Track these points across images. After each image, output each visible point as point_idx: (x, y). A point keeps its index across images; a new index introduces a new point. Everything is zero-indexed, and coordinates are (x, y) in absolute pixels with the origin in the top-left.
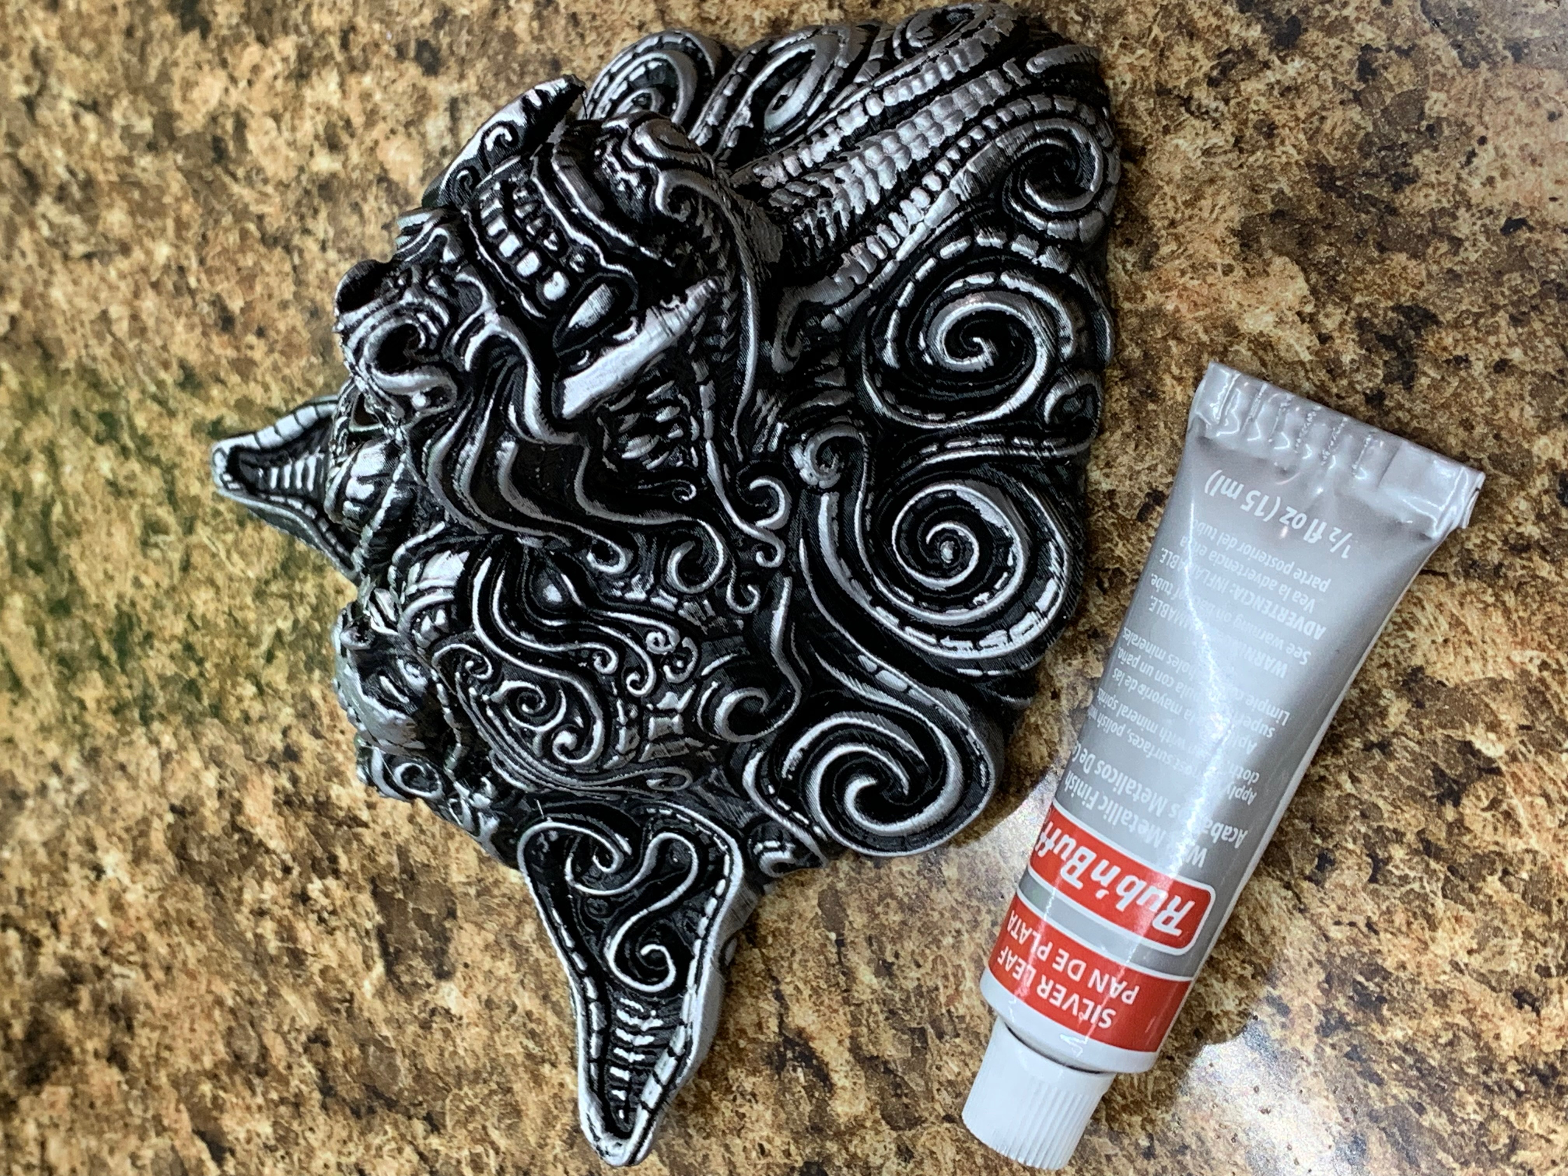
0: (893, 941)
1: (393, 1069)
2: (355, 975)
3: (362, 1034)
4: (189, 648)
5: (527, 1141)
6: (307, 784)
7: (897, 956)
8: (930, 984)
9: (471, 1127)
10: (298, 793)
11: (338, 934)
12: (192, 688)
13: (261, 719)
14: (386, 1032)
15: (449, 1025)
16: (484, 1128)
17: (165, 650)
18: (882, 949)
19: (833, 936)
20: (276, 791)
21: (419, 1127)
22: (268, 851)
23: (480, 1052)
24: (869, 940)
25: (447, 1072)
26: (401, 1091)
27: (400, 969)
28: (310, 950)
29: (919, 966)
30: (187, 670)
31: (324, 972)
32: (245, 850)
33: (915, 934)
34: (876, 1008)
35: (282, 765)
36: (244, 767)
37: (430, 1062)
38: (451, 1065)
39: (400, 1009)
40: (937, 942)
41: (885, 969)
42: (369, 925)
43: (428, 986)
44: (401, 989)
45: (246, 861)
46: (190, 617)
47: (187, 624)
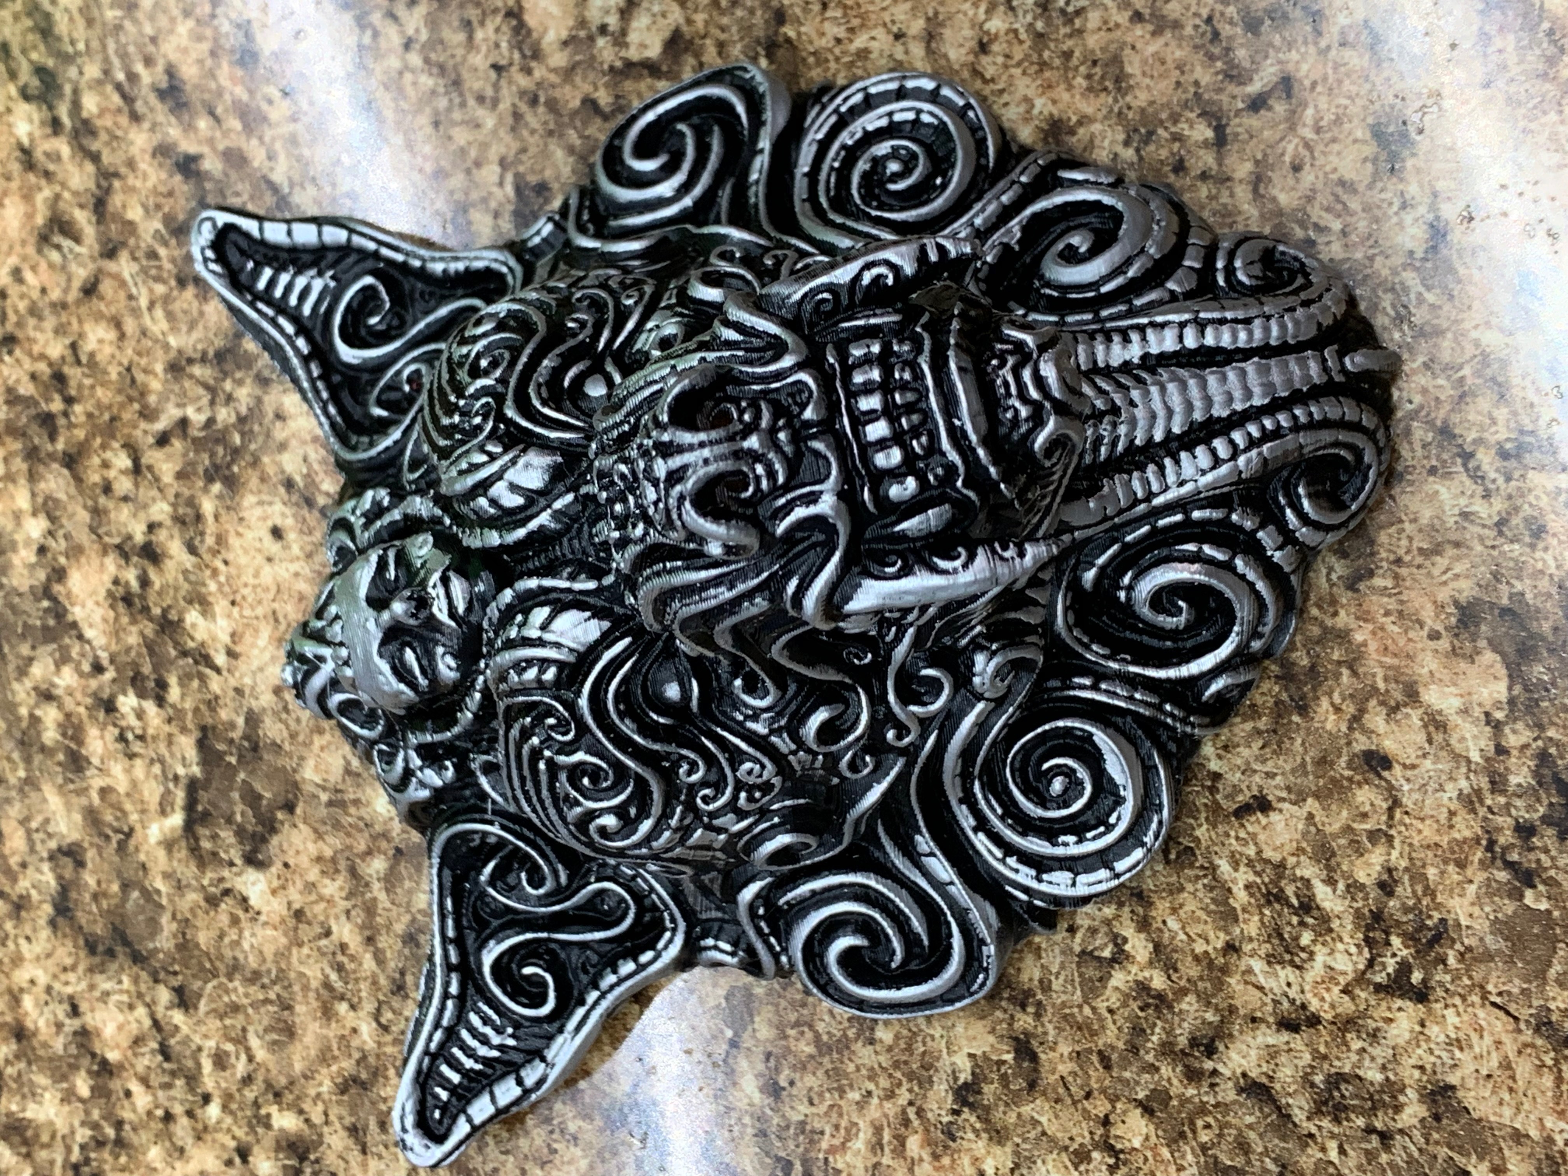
0: (794, 1068)
1: (154, 926)
2: (143, 811)
3: (129, 874)
4: (59, 378)
5: (291, 1065)
6: (159, 594)
7: (792, 1083)
8: (817, 1125)
9: (228, 1022)
10: (143, 597)
11: (138, 762)
12: (47, 421)
13: (125, 499)
14: (159, 884)
15: (241, 913)
16: (244, 1030)
17: (28, 364)
18: (777, 1070)
19: (729, 1033)
20: (116, 582)
21: (164, 995)
22: (80, 637)
23: (269, 957)
24: (768, 1056)
25: (221, 957)
26: (156, 950)
27: (203, 832)
28: (95, 761)
29: (811, 1103)
30: (48, 400)
31: (104, 792)
32: (51, 622)
33: (820, 1073)
34: (747, 1120)
35: (135, 559)
36: (84, 537)
37: (204, 938)
38: (228, 953)
39: (188, 871)
40: (842, 1092)
41: (774, 1090)
42: (181, 771)
43: (231, 864)
44: (195, 850)
45: (48, 635)
46: (74, 346)
47: (68, 352)
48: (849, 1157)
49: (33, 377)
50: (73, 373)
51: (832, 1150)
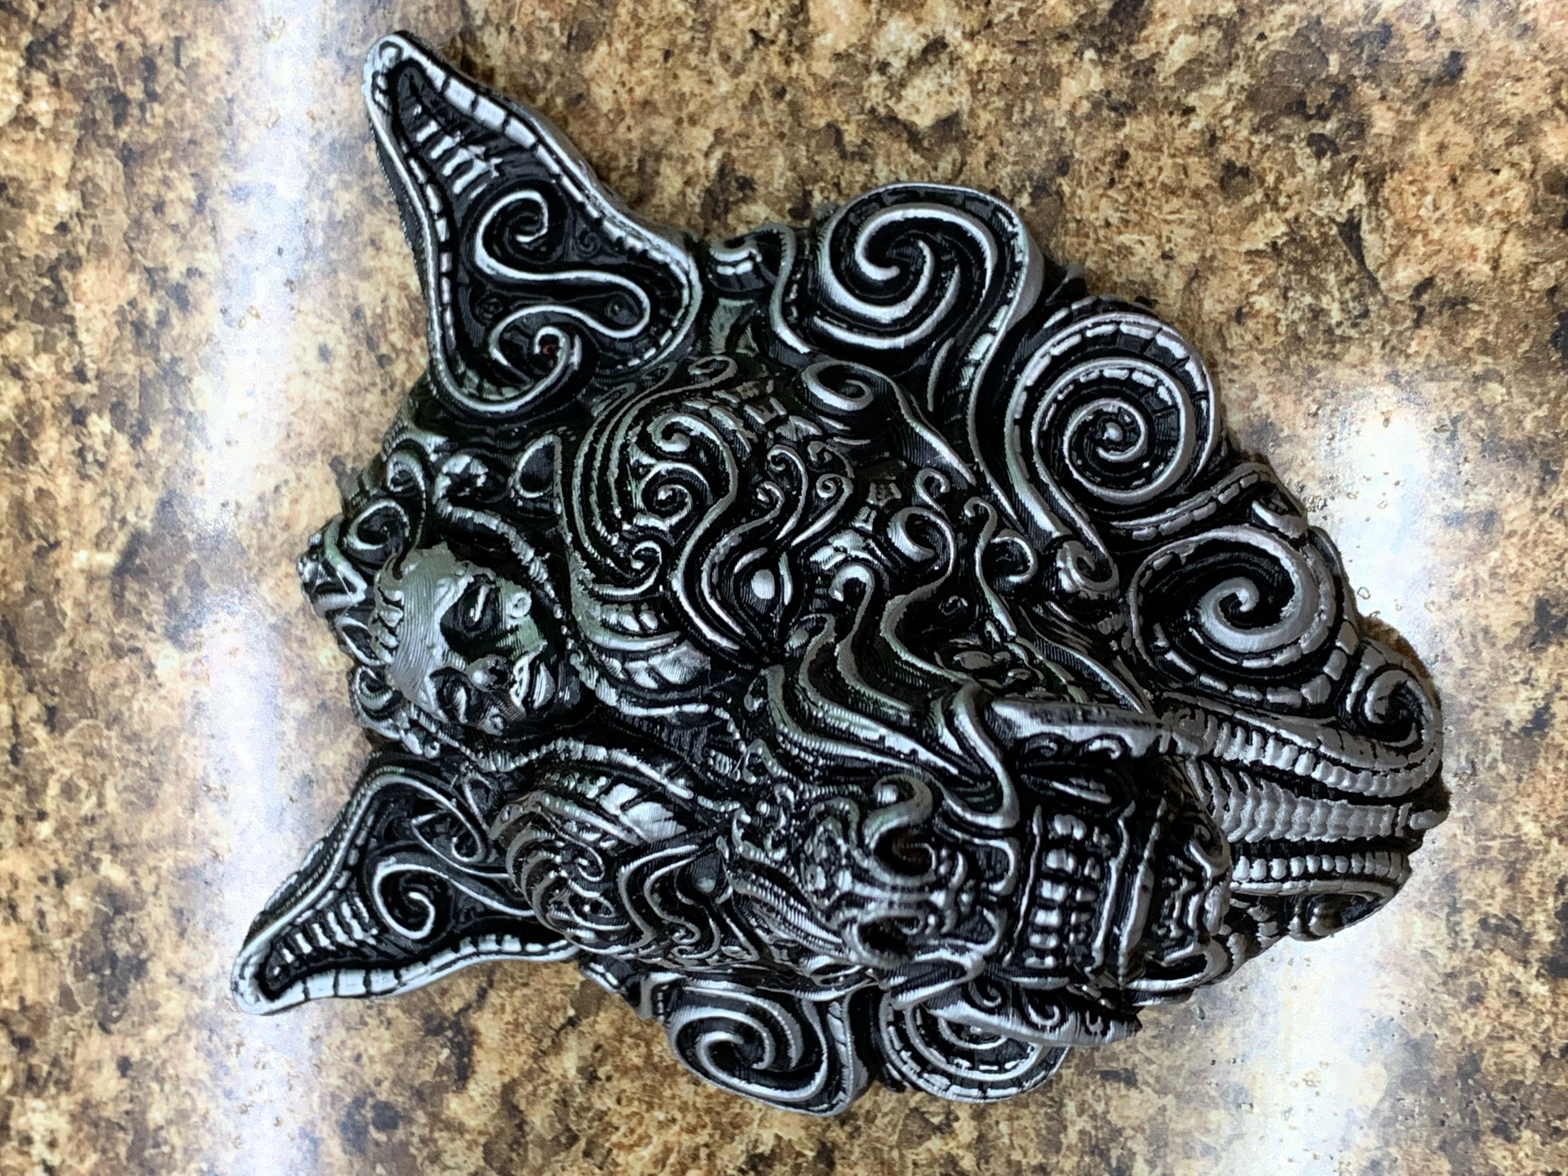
0: (616, 1068)
1: (47, 642)
2: (76, 533)
3: (40, 581)
5: (139, 829)
6: (176, 341)
7: (609, 1078)
8: (615, 1121)
9: (90, 762)
10: (156, 335)
11: (89, 485)
13: (175, 228)
14: (67, 606)
15: (142, 677)
16: (104, 778)
18: (601, 1062)
19: (571, 1012)
20: (132, 303)
21: (33, 707)
22: (73, 334)
23: (156, 729)
24: (598, 1047)
25: (106, 704)
26: (40, 664)
27: (133, 585)
28: (44, 460)
29: (619, 1102)
30: (128, 81)
31: (41, 493)
32: (46, 304)
33: (638, 1084)
34: (554, 1086)
35: (162, 293)
36: (115, 241)
37: (95, 678)
38: (114, 704)
39: (104, 612)
40: (650, 1106)
41: (590, 1076)
42: (131, 518)
43: (150, 628)
44: (117, 597)
45: (37, 314)
48: (631, 1158)
49: (120, 47)
50: (167, 71)
51: (620, 1146)
